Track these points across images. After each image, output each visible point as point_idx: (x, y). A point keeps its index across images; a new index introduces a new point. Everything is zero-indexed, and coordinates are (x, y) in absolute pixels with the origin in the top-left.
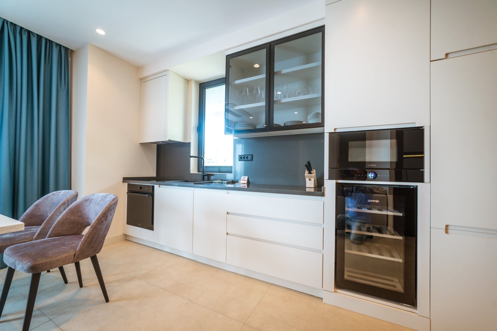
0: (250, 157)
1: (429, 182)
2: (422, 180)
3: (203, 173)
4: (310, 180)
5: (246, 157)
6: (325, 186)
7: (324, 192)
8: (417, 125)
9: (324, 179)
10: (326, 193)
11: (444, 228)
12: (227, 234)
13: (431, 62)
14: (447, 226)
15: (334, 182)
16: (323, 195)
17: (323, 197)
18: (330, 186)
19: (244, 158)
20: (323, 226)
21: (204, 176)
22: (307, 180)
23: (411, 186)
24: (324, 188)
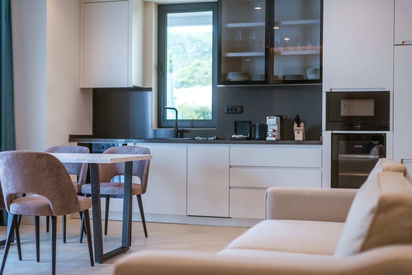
0: (239, 110)
1: (392, 130)
2: (388, 129)
3: (177, 128)
4: (298, 133)
5: (234, 108)
6: (323, 136)
7: (322, 142)
8: (386, 90)
9: (322, 131)
10: (324, 142)
11: (400, 161)
12: (230, 187)
13: (395, 46)
14: (402, 160)
15: (330, 132)
16: (321, 143)
17: (321, 146)
18: (326, 136)
19: (232, 110)
20: (321, 169)
21: (177, 132)
22: (296, 133)
23: (383, 134)
24: (322, 138)
